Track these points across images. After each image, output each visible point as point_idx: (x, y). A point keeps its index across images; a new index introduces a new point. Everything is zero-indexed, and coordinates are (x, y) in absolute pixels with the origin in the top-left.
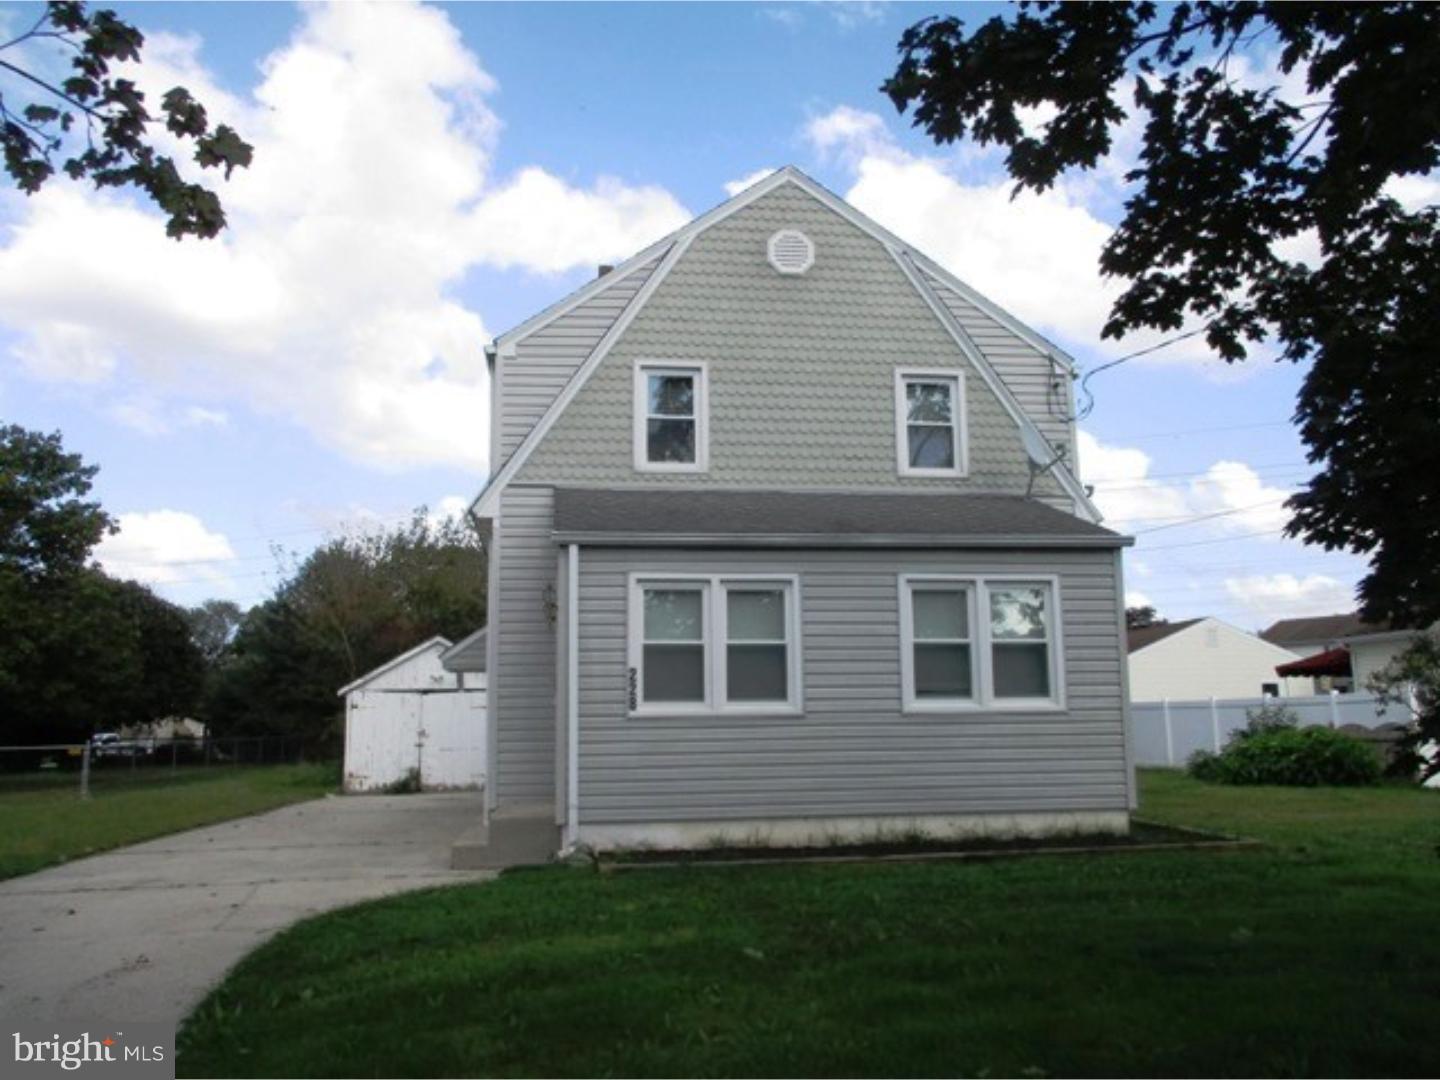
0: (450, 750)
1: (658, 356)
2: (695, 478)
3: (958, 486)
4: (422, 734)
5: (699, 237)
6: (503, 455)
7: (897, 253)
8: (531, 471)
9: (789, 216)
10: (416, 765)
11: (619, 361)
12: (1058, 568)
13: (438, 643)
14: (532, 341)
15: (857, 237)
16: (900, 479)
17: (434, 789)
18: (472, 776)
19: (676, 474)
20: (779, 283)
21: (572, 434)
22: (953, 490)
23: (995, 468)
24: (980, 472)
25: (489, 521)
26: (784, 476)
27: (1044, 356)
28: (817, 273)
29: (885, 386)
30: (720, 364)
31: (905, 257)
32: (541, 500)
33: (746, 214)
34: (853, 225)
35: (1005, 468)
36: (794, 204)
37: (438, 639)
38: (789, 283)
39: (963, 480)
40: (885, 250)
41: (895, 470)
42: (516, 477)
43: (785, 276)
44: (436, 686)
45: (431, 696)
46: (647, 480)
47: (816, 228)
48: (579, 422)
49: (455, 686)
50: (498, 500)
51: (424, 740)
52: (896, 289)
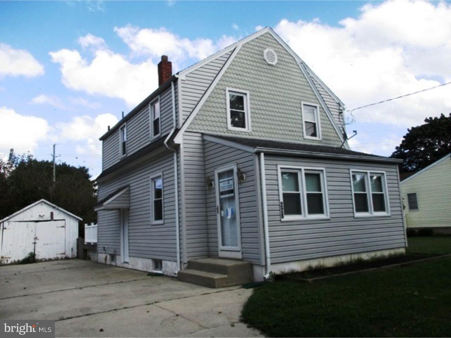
0: (47, 244)
1: (233, 87)
2: (247, 134)
3: (319, 143)
4: (36, 238)
5: (243, 46)
6: (183, 119)
7: (299, 63)
8: (193, 126)
9: (269, 44)
10: (33, 251)
11: (221, 87)
12: (385, 169)
13: (43, 202)
14: (191, 75)
15: (288, 55)
16: (304, 139)
17: (41, 261)
18: (57, 254)
19: (241, 132)
20: (268, 67)
21: (207, 113)
22: (318, 144)
23: (328, 138)
24: (325, 139)
25: (179, 145)
26: (273, 136)
27: (337, 103)
28: (278, 66)
29: (299, 107)
30: (253, 93)
31: (302, 64)
32: (197, 138)
33: (257, 40)
34: (287, 51)
35: (330, 138)
36: (270, 40)
37: (43, 200)
38: (270, 67)
39: (321, 141)
40: (296, 61)
41: (303, 136)
42: (188, 128)
43: (269, 65)
44: (41, 219)
45: (40, 223)
46: (232, 133)
47: (277, 50)
48: (209, 109)
49: (50, 219)
50: (182, 137)
51: (36, 241)
52: (299, 75)
